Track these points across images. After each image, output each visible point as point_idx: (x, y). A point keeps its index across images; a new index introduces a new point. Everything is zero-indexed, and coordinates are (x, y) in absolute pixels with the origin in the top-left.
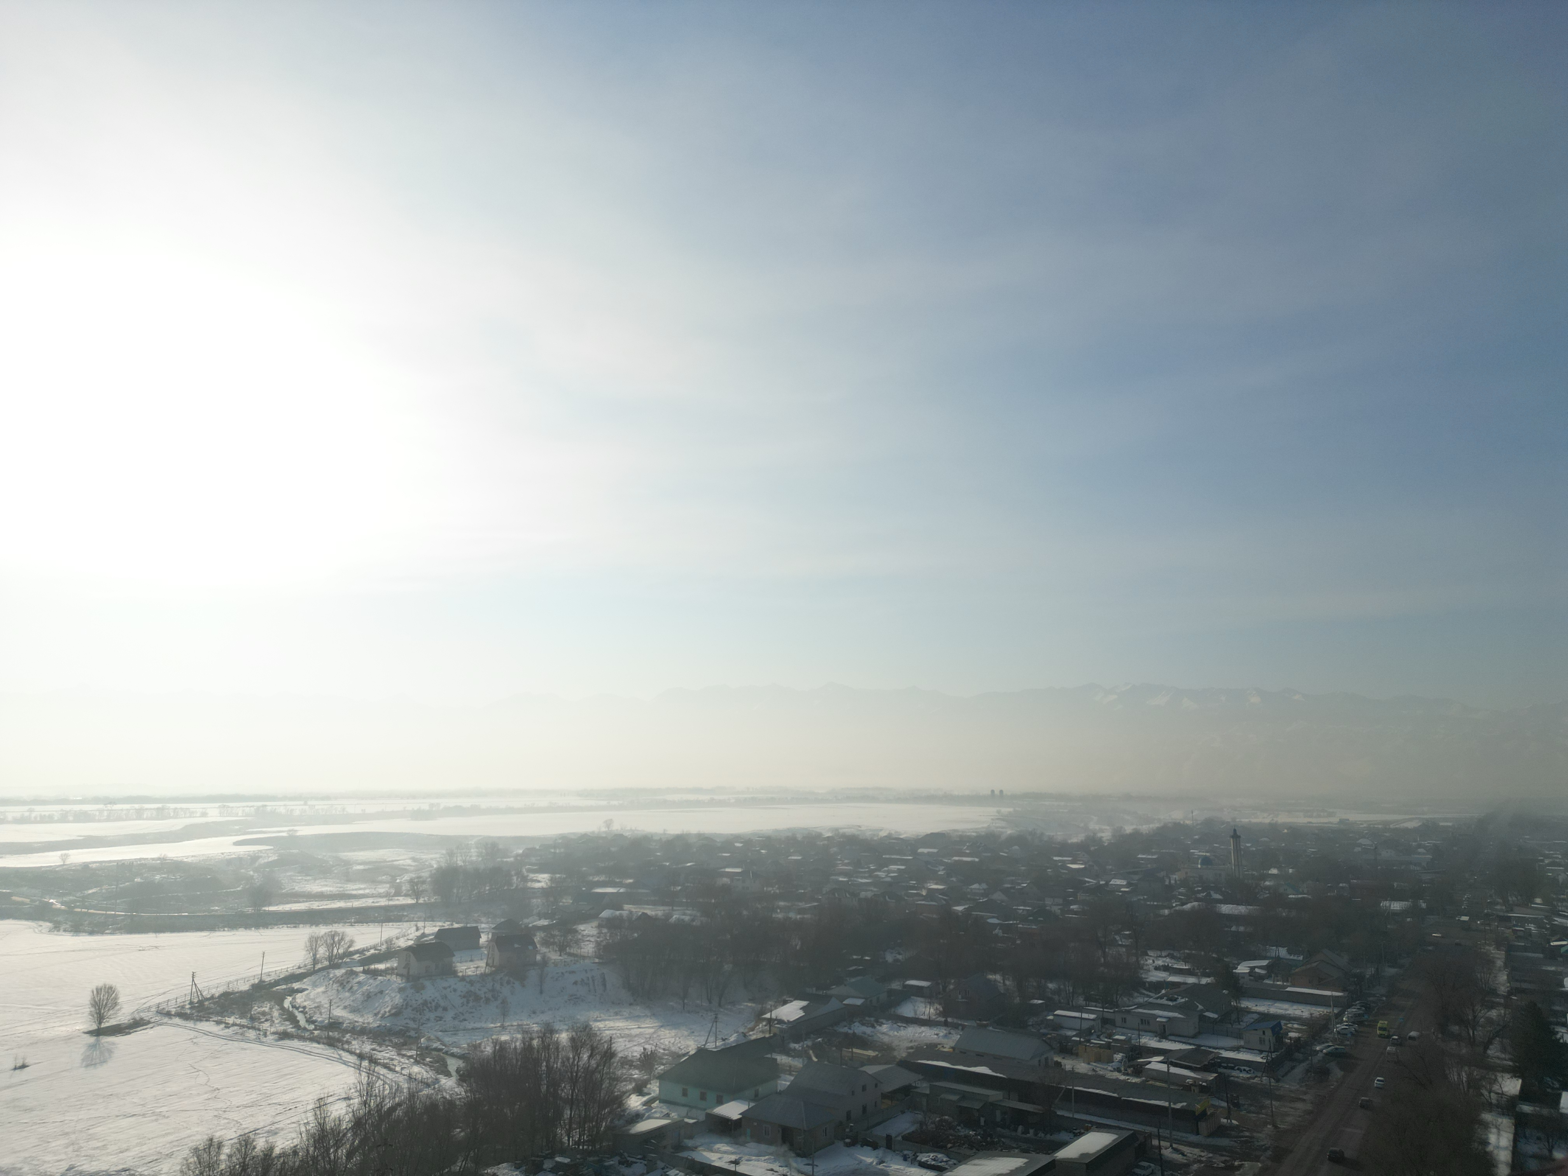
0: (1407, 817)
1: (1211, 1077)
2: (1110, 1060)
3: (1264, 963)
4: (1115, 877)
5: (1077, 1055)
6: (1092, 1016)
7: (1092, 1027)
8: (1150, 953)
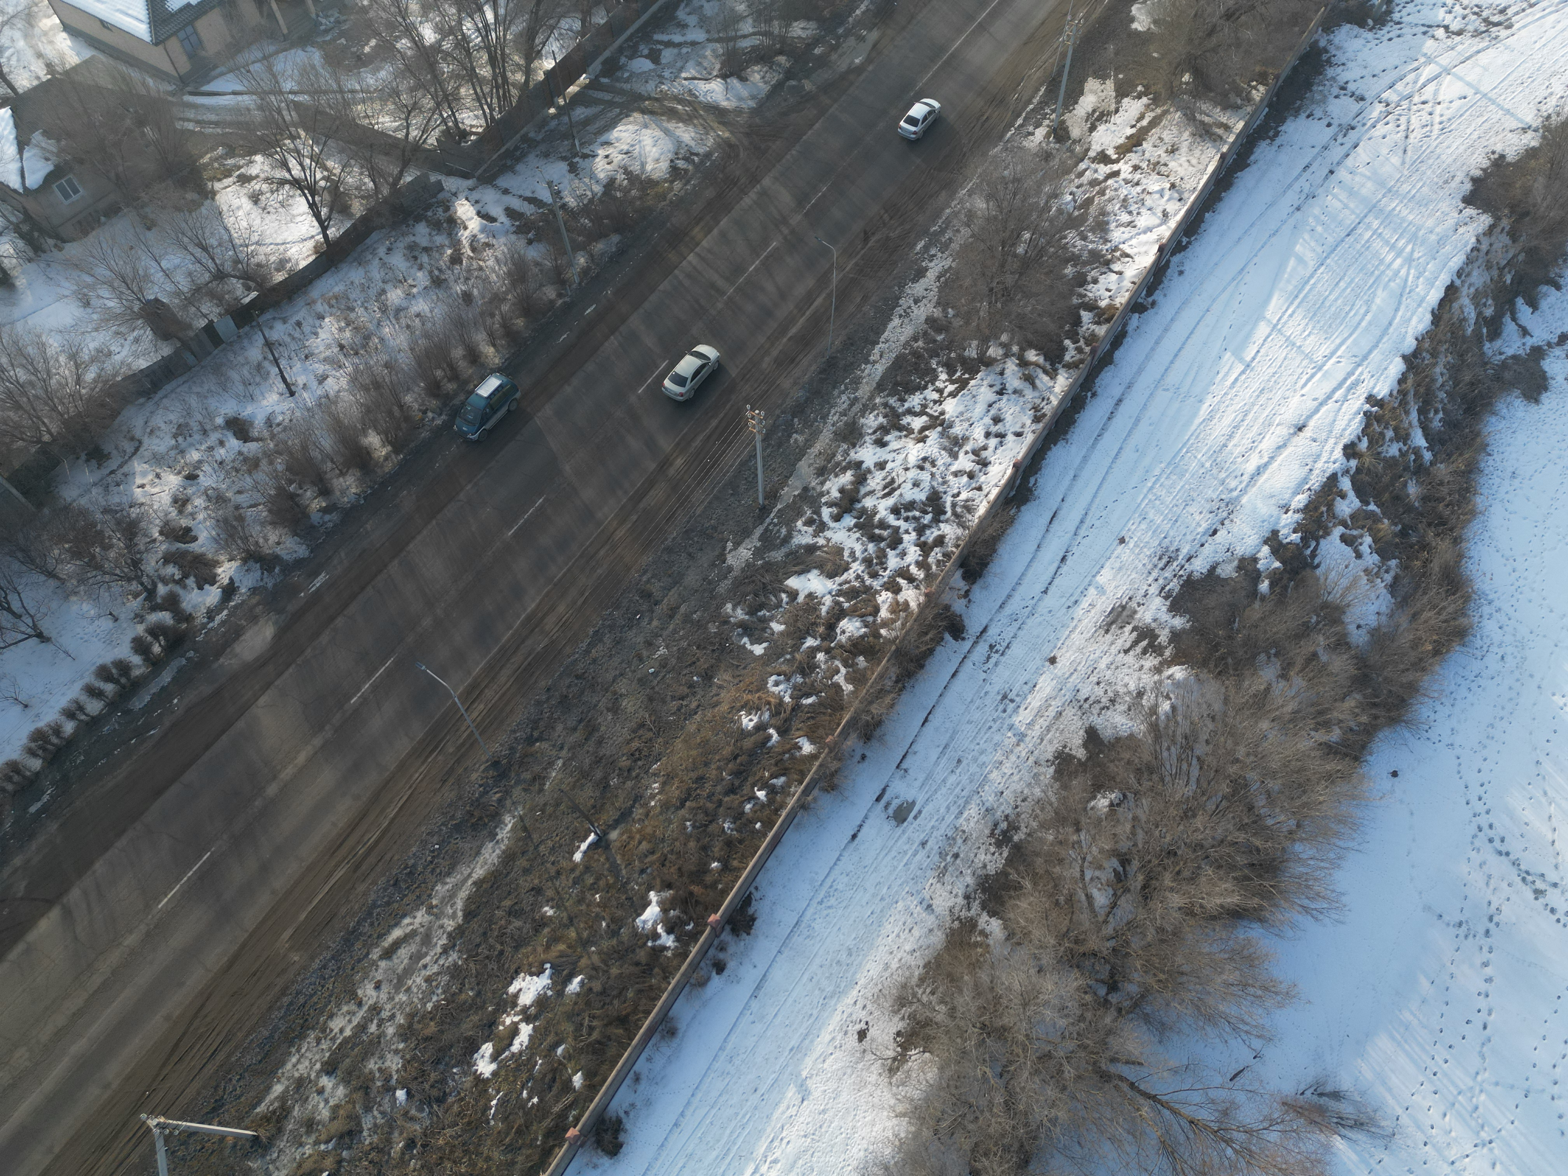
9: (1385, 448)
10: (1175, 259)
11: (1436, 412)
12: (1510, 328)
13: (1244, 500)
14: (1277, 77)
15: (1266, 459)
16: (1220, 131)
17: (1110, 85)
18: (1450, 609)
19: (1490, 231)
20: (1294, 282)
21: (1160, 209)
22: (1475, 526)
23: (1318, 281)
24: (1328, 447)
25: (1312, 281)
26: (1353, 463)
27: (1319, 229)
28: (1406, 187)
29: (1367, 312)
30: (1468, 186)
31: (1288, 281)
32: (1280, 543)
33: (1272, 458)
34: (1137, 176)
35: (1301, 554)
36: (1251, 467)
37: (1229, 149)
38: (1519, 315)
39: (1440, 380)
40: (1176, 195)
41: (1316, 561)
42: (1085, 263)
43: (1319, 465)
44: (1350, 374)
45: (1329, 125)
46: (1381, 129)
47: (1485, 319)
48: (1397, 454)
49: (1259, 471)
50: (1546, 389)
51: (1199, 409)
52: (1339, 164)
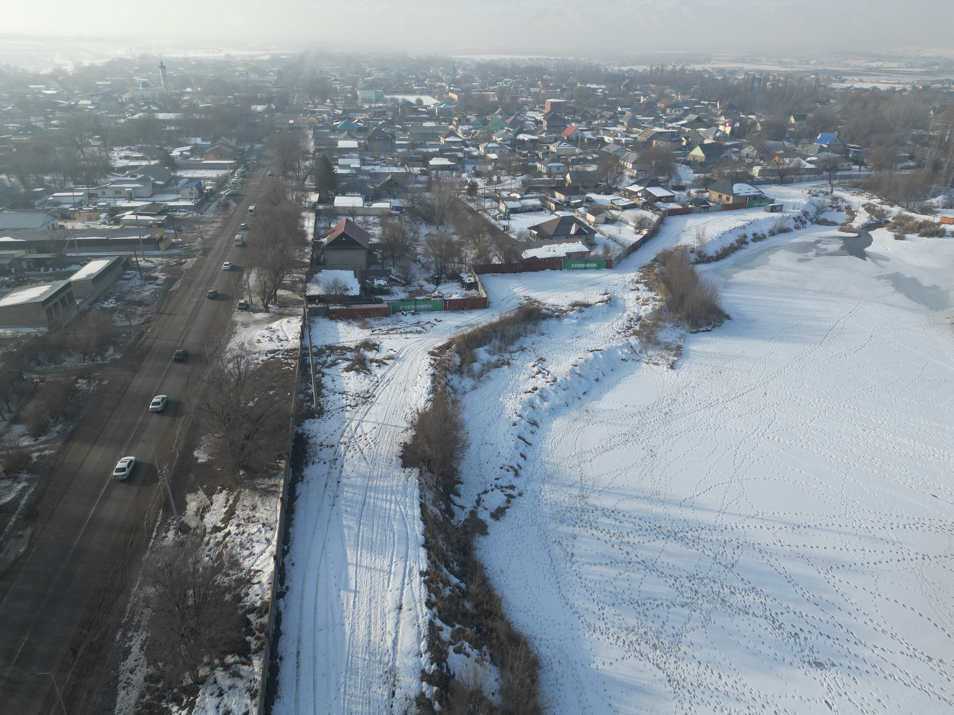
0: (263, 52)
1: (164, 218)
2: (98, 218)
3: (189, 148)
4: (82, 98)
5: (74, 219)
6: (81, 194)
7: (83, 200)
8: (115, 149)
9: (443, 593)
10: (286, 559)
11: (453, 563)
12: (456, 509)
13: (397, 664)
14: (288, 454)
15: (394, 635)
16: (274, 489)
17: (201, 493)
18: (523, 655)
19: (421, 474)
20: (352, 539)
21: (263, 539)
22: (504, 605)
23: (363, 532)
24: (419, 609)
25: (361, 534)
26: (435, 610)
27: (349, 509)
28: (375, 473)
29: (394, 535)
30: (400, 461)
31: (350, 540)
32: (430, 676)
33: (397, 632)
34: (241, 529)
35: (442, 674)
36: (389, 643)
37: (283, 494)
38: (455, 502)
39: (445, 548)
40: (268, 528)
41: (452, 673)
42: (235, 589)
43: (421, 621)
44: (405, 567)
45: (325, 463)
46: (349, 455)
47: (444, 510)
48: (450, 592)
49: (395, 643)
50: (487, 527)
51: (344, 630)
52: (340, 477)
